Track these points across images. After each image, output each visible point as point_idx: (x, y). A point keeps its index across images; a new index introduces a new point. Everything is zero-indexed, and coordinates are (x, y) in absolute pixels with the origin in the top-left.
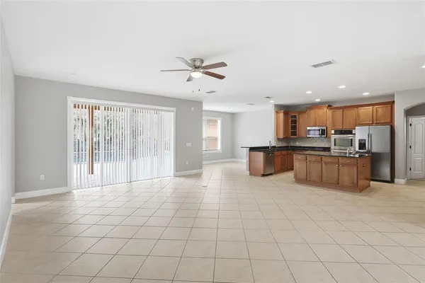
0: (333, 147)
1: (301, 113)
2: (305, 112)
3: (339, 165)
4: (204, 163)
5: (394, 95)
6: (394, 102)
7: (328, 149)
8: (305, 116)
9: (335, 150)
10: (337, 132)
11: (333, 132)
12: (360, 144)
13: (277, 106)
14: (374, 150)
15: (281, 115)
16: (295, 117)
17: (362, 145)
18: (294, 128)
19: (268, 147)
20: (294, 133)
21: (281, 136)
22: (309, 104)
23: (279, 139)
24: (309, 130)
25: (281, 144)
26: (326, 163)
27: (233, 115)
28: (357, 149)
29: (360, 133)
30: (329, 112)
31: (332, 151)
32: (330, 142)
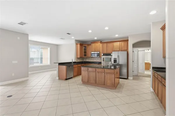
0: (102, 62)
1: (88, 45)
2: (90, 45)
3: (105, 73)
4: (29, 73)
5: (128, 37)
6: (128, 40)
7: (100, 63)
8: (91, 46)
9: (103, 64)
10: (104, 55)
11: (102, 54)
12: (114, 60)
13: (76, 40)
14: (120, 63)
15: (79, 45)
16: (86, 47)
17: (115, 61)
18: (85, 52)
19: (71, 63)
20: (85, 55)
21: (79, 57)
22: (93, 41)
23: (78, 58)
24: (92, 54)
25: (79, 61)
26: (98, 72)
27: (57, 45)
28: (113, 63)
29: (114, 55)
30: (101, 45)
31: (102, 64)
32: (101, 60)
